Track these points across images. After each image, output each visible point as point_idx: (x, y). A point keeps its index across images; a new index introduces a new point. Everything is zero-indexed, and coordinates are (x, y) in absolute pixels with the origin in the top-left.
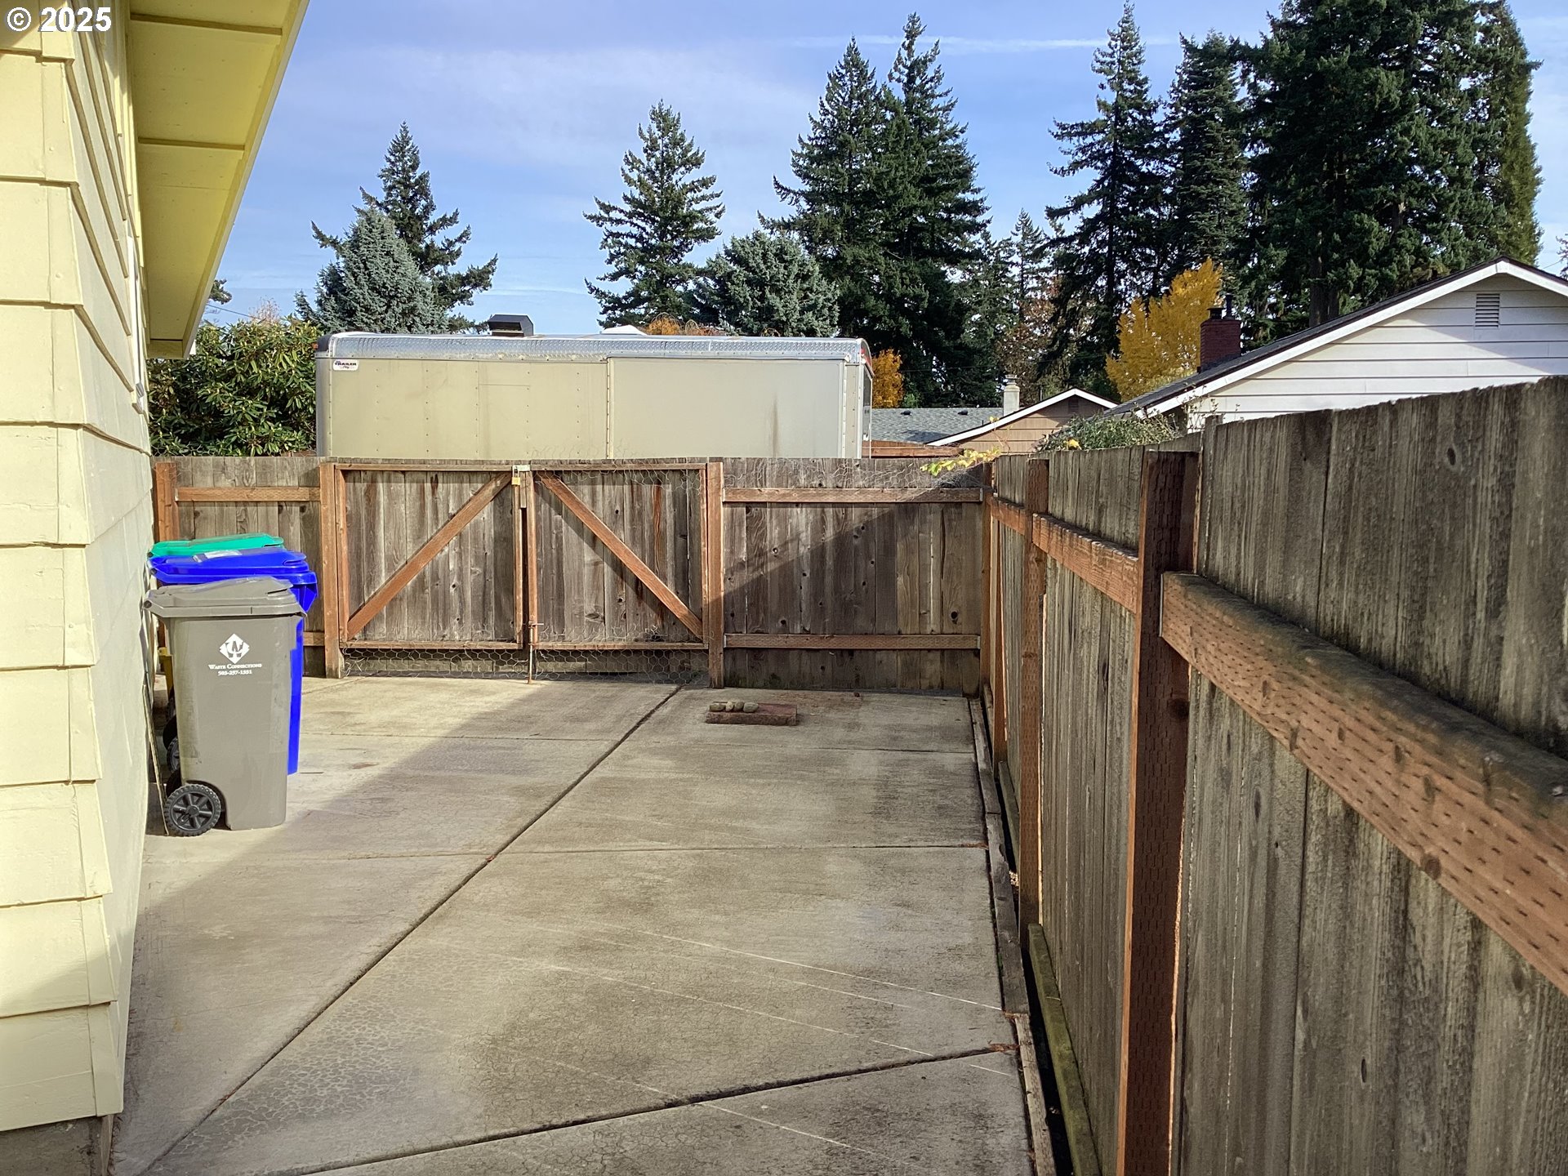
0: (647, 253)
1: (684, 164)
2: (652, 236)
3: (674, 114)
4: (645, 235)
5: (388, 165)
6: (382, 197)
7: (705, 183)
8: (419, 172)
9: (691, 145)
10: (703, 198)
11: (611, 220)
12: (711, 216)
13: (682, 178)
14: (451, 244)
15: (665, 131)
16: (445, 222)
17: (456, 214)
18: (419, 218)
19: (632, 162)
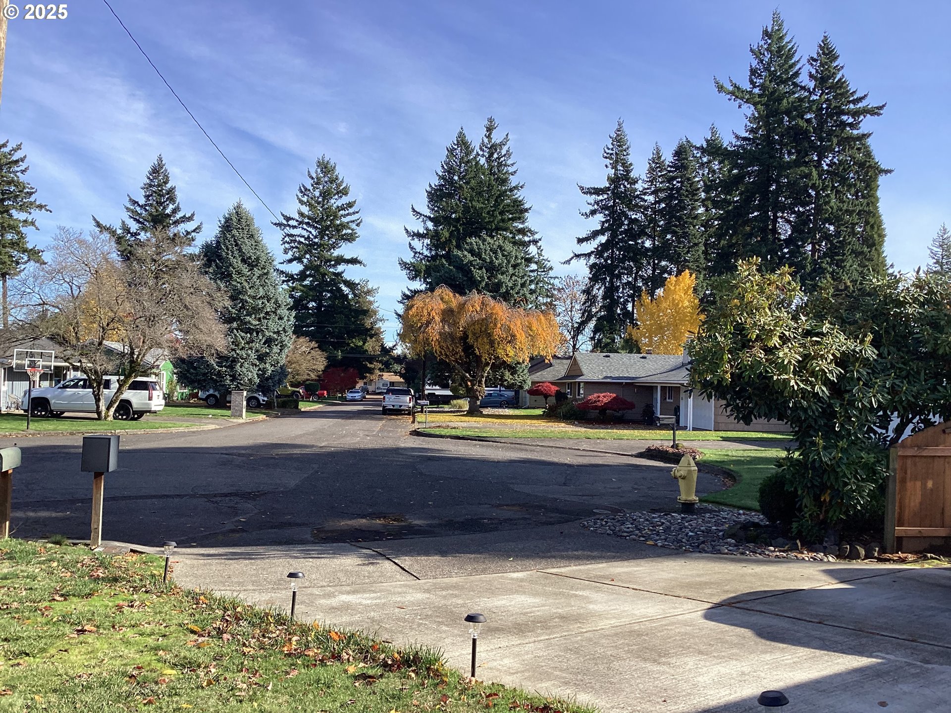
0: (310, 246)
1: (338, 193)
2: (316, 237)
3: (332, 163)
4: (311, 236)
5: (148, 181)
6: (142, 201)
7: (350, 205)
8: (169, 186)
9: (342, 182)
10: (348, 214)
11: (289, 225)
12: (353, 226)
13: (336, 202)
14: (188, 233)
15: (325, 173)
16: (185, 219)
17: (193, 215)
18: (168, 216)
19: (304, 191)
